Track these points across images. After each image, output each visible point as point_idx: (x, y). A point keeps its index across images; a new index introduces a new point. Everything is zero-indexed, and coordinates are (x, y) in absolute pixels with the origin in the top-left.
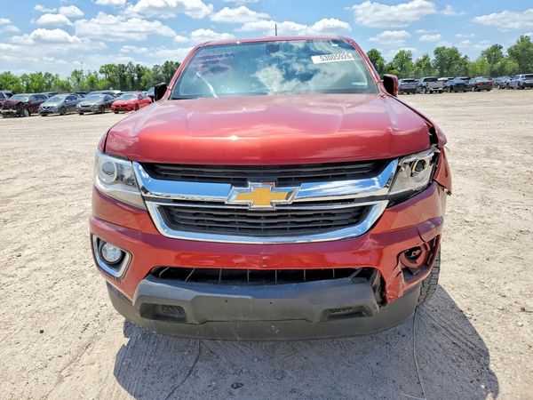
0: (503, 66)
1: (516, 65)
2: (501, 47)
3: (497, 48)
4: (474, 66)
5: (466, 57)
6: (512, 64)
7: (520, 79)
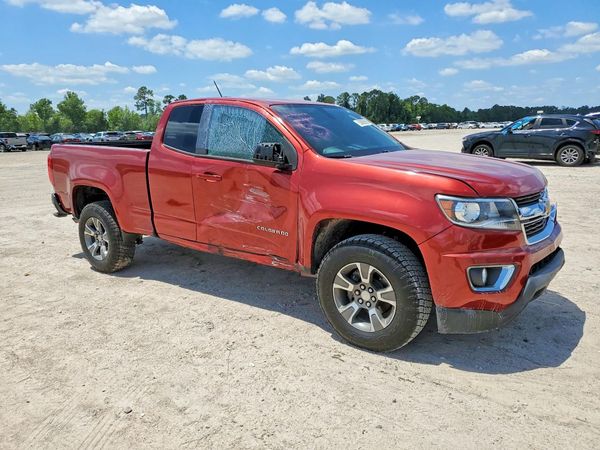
0: (56, 122)
1: (70, 121)
2: (50, 103)
3: (45, 103)
4: (24, 120)
5: (13, 109)
6: (65, 121)
7: (102, 137)
